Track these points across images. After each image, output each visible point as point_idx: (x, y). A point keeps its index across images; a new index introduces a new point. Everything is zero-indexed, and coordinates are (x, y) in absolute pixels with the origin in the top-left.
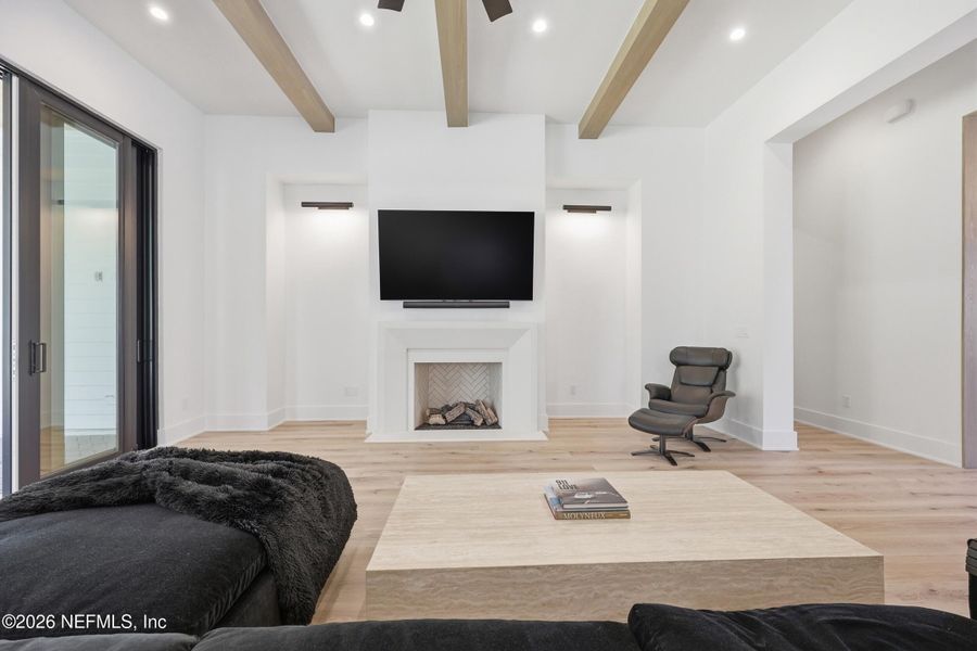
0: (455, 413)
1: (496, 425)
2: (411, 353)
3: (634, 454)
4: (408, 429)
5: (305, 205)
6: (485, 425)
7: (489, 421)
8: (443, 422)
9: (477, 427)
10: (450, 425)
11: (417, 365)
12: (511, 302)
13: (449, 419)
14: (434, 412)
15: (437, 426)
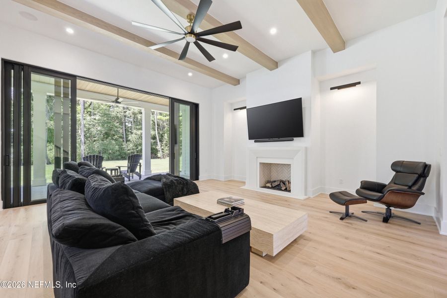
0: (276, 184)
1: (290, 191)
2: (258, 159)
3: (331, 212)
4: (257, 186)
5: (235, 110)
6: (286, 190)
7: (288, 189)
8: (270, 186)
9: (283, 190)
10: (273, 188)
11: (260, 163)
12: (294, 138)
13: (273, 186)
14: (268, 182)
15: (268, 188)
